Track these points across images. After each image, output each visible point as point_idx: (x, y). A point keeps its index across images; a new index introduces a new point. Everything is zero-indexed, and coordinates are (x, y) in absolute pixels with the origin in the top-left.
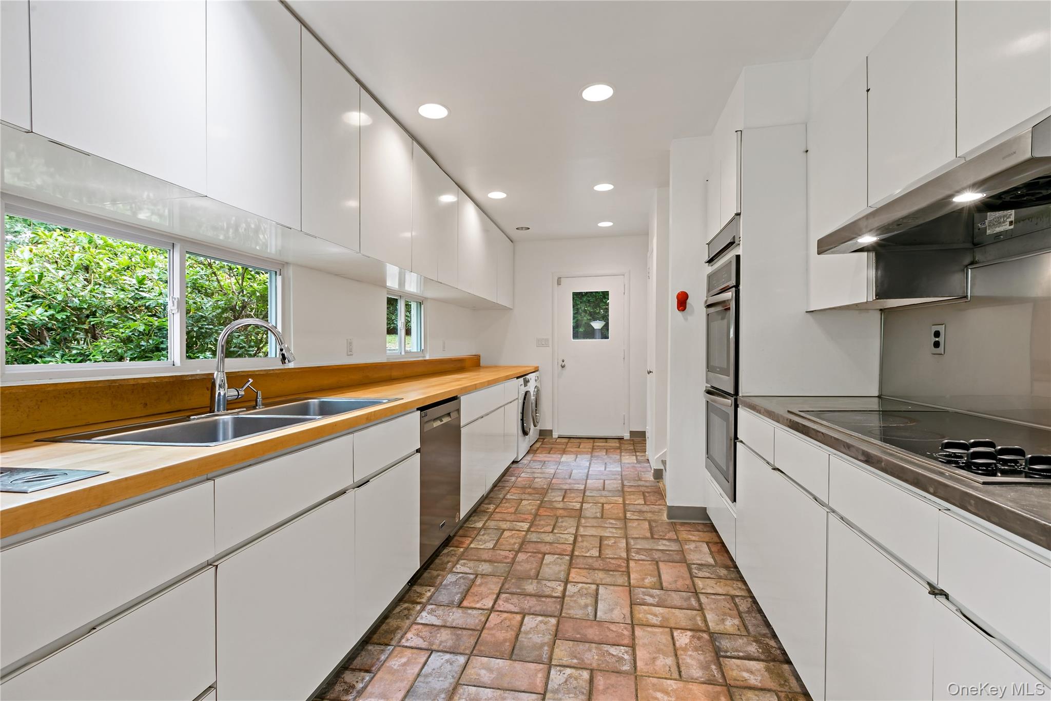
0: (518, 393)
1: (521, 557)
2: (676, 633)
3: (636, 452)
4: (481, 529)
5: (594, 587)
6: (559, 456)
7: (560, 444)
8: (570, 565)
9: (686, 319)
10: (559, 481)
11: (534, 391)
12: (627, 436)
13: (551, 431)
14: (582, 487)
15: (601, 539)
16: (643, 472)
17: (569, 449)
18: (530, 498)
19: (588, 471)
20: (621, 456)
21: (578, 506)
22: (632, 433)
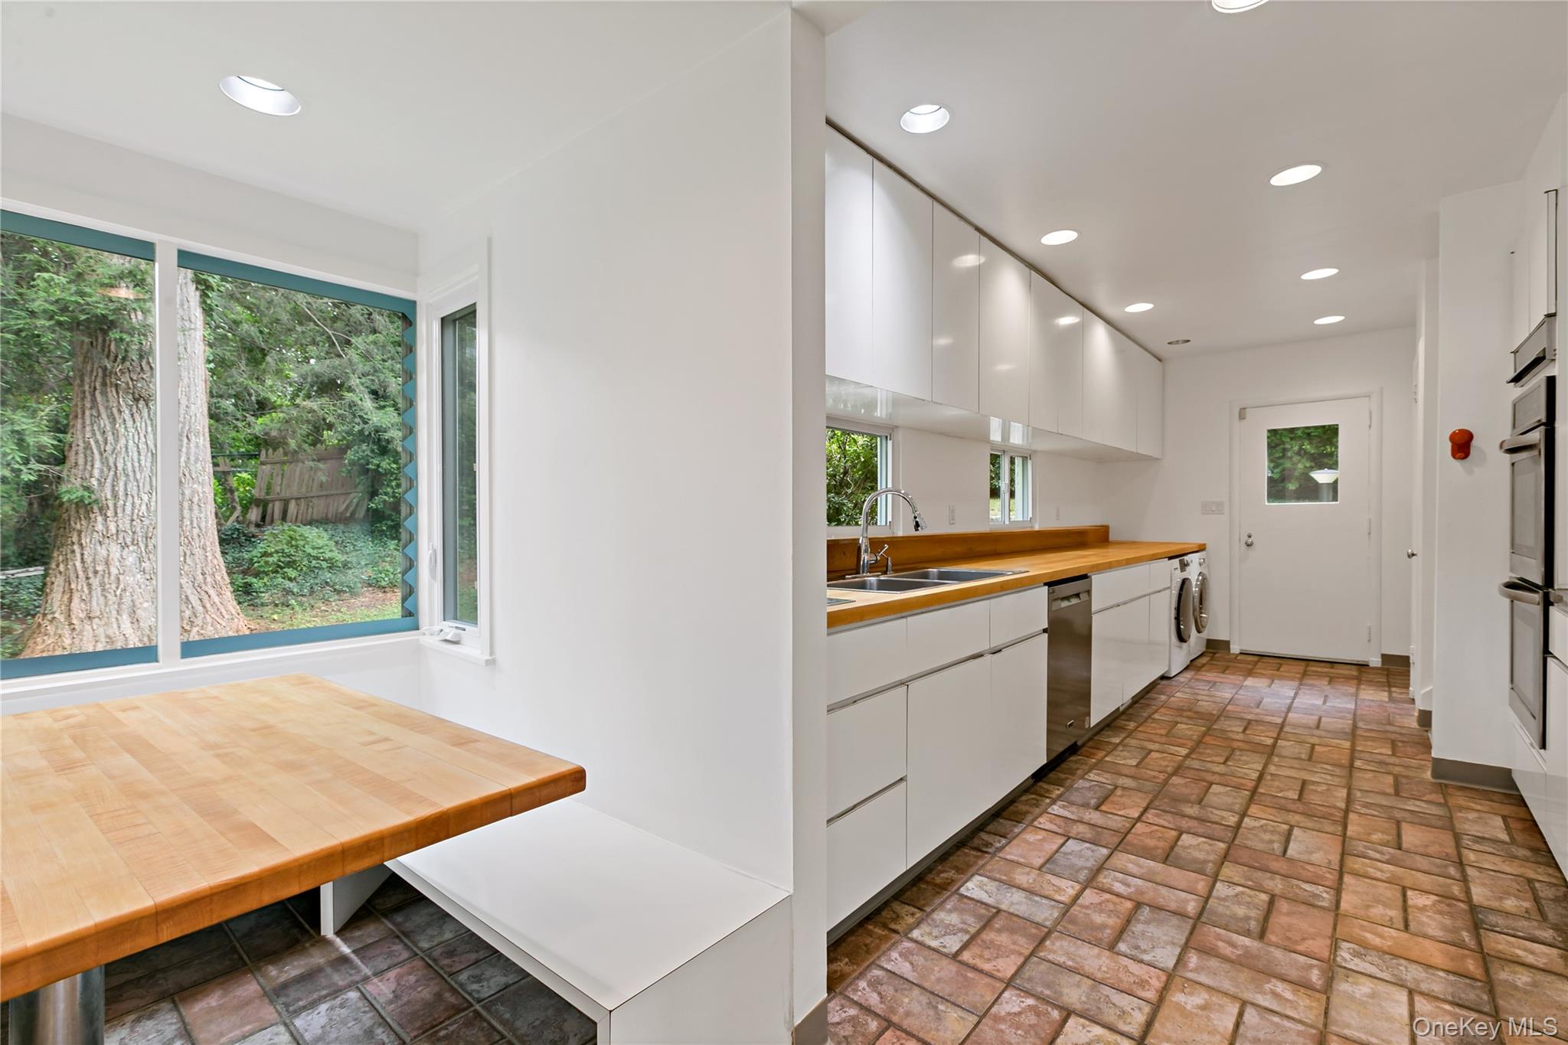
0: (1171, 580)
1: (1175, 780)
2: (1409, 893)
3: (1390, 686)
4: (1118, 745)
5: (1286, 827)
6: (1241, 678)
7: (1240, 662)
8: (1251, 800)
9: (1470, 472)
10: (1238, 709)
11: (1198, 580)
12: (1375, 661)
13: (1227, 644)
14: (1279, 721)
15: (1304, 783)
16: (1399, 714)
17: (1259, 671)
18: (1190, 722)
19: (1292, 703)
20: (1358, 689)
21: (1269, 742)
22: (1385, 658)
